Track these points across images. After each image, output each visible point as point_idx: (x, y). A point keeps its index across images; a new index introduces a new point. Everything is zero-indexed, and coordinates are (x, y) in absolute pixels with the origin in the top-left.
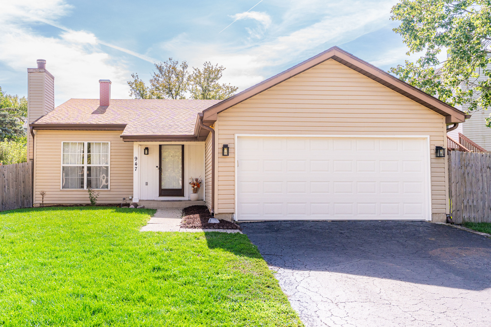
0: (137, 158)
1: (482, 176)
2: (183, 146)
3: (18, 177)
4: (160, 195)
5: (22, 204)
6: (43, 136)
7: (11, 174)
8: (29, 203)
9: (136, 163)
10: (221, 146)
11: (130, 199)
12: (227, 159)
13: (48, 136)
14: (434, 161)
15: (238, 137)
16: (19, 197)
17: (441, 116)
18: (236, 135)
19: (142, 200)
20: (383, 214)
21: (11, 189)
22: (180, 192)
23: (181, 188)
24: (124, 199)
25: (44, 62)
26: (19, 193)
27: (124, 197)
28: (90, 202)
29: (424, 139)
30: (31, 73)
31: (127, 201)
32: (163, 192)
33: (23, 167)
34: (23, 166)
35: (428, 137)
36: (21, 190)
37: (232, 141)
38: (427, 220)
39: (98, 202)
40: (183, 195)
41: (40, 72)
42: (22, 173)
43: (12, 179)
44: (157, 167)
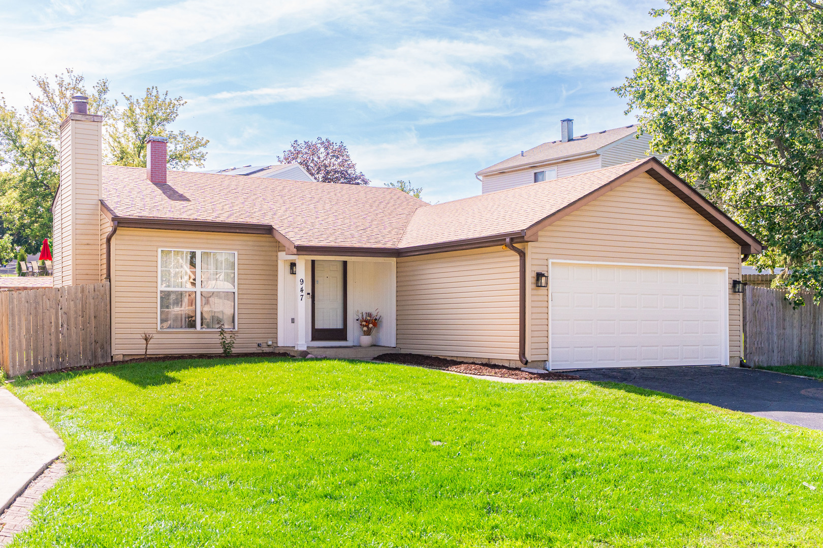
0: (303, 281)
1: (768, 314)
2: (345, 263)
3: (86, 309)
4: (314, 339)
5: (94, 355)
6: (127, 238)
7: (72, 303)
8: (105, 354)
9: (302, 288)
10: (534, 275)
11: (268, 346)
12: (542, 291)
13: (136, 238)
14: (732, 297)
15: (552, 263)
16: (88, 344)
17: (737, 245)
18: (550, 261)
19: (287, 347)
20: (685, 358)
21: (73, 329)
22: (340, 334)
23: (343, 328)
24: (259, 345)
25: (85, 101)
26: (88, 336)
27: (259, 342)
28: (221, 351)
29: (721, 271)
30: (77, 122)
31: (263, 349)
32: (318, 334)
33: (94, 291)
34: (94, 289)
35: (727, 268)
36: (90, 331)
37: (545, 268)
38: (723, 364)
39: (234, 351)
40: (344, 338)
41: (94, 121)
42: (92, 301)
43: (76, 312)
44: (308, 294)
